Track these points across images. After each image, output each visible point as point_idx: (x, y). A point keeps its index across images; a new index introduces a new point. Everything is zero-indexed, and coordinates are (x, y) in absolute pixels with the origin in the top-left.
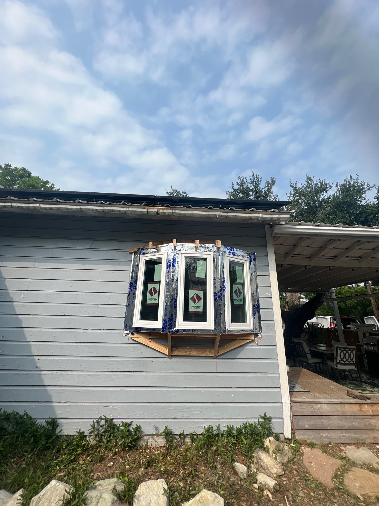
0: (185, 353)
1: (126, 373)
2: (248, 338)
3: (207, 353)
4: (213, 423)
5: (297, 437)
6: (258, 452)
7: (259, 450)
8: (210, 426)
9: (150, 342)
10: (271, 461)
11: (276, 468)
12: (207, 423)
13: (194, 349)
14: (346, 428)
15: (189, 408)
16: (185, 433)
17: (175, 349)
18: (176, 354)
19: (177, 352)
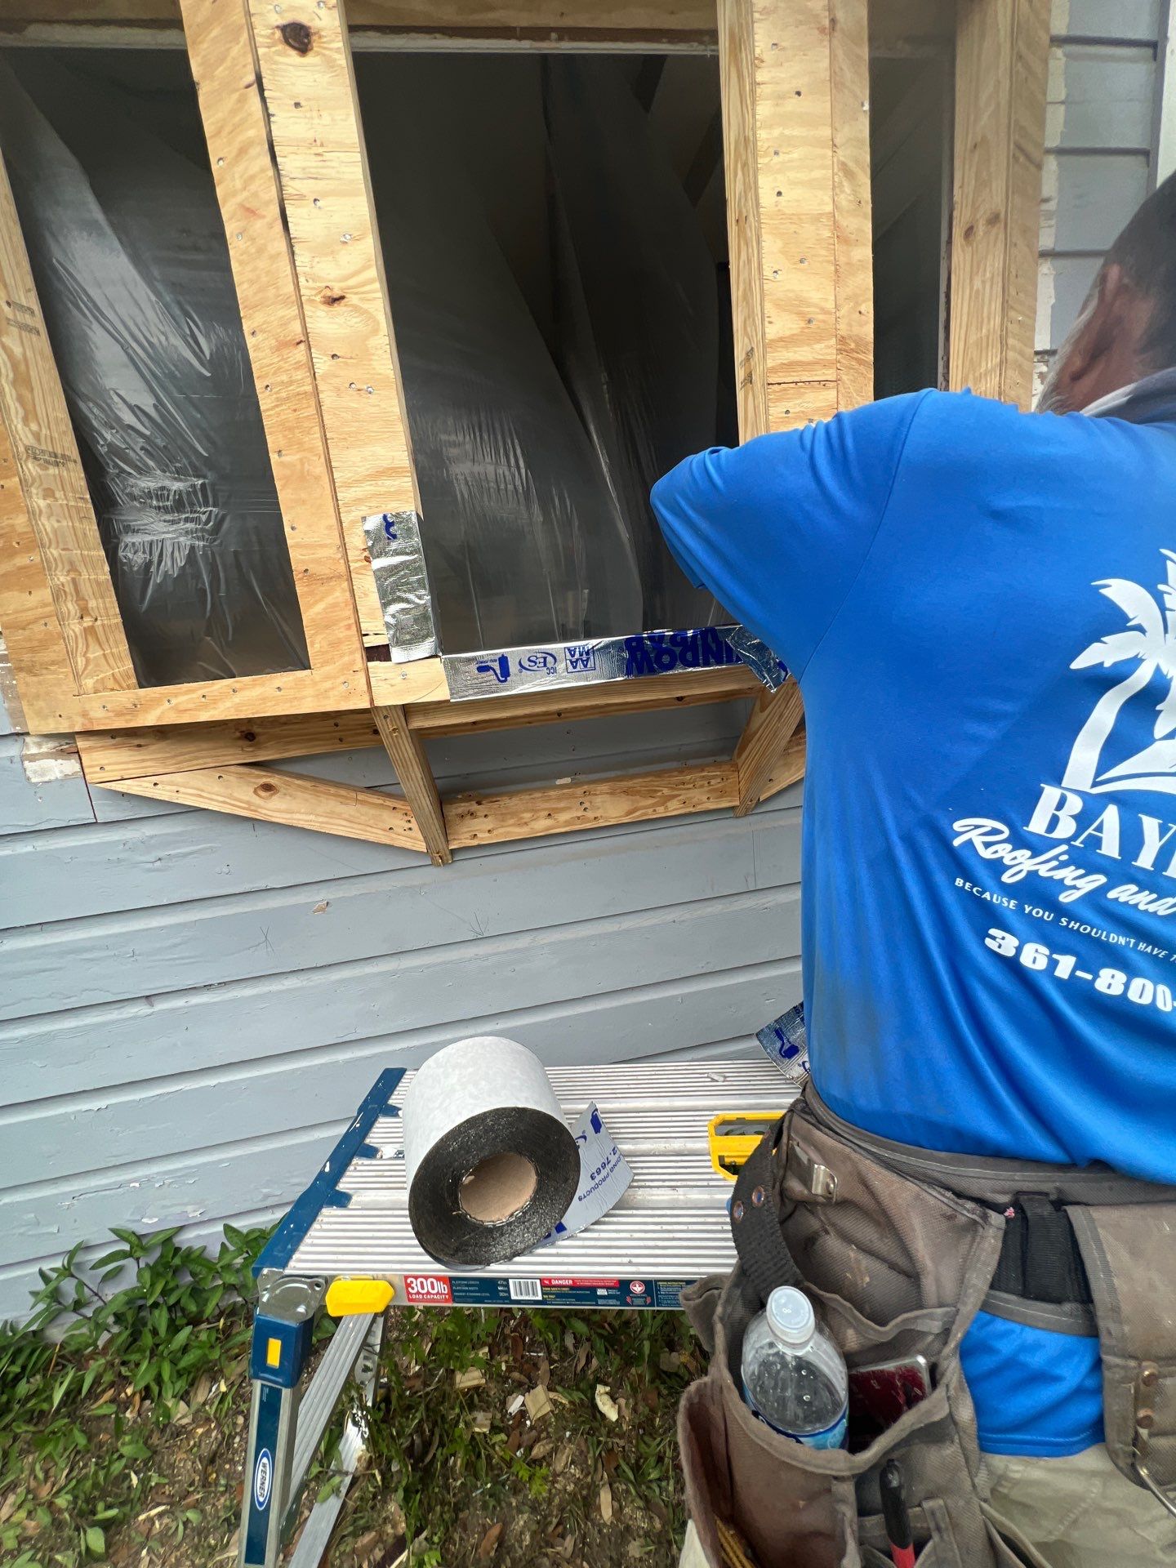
0: (549, 822)
1: (161, 1006)
9: (268, 788)
13: (604, 787)
17: (462, 808)
18: (484, 838)
19: (488, 823)
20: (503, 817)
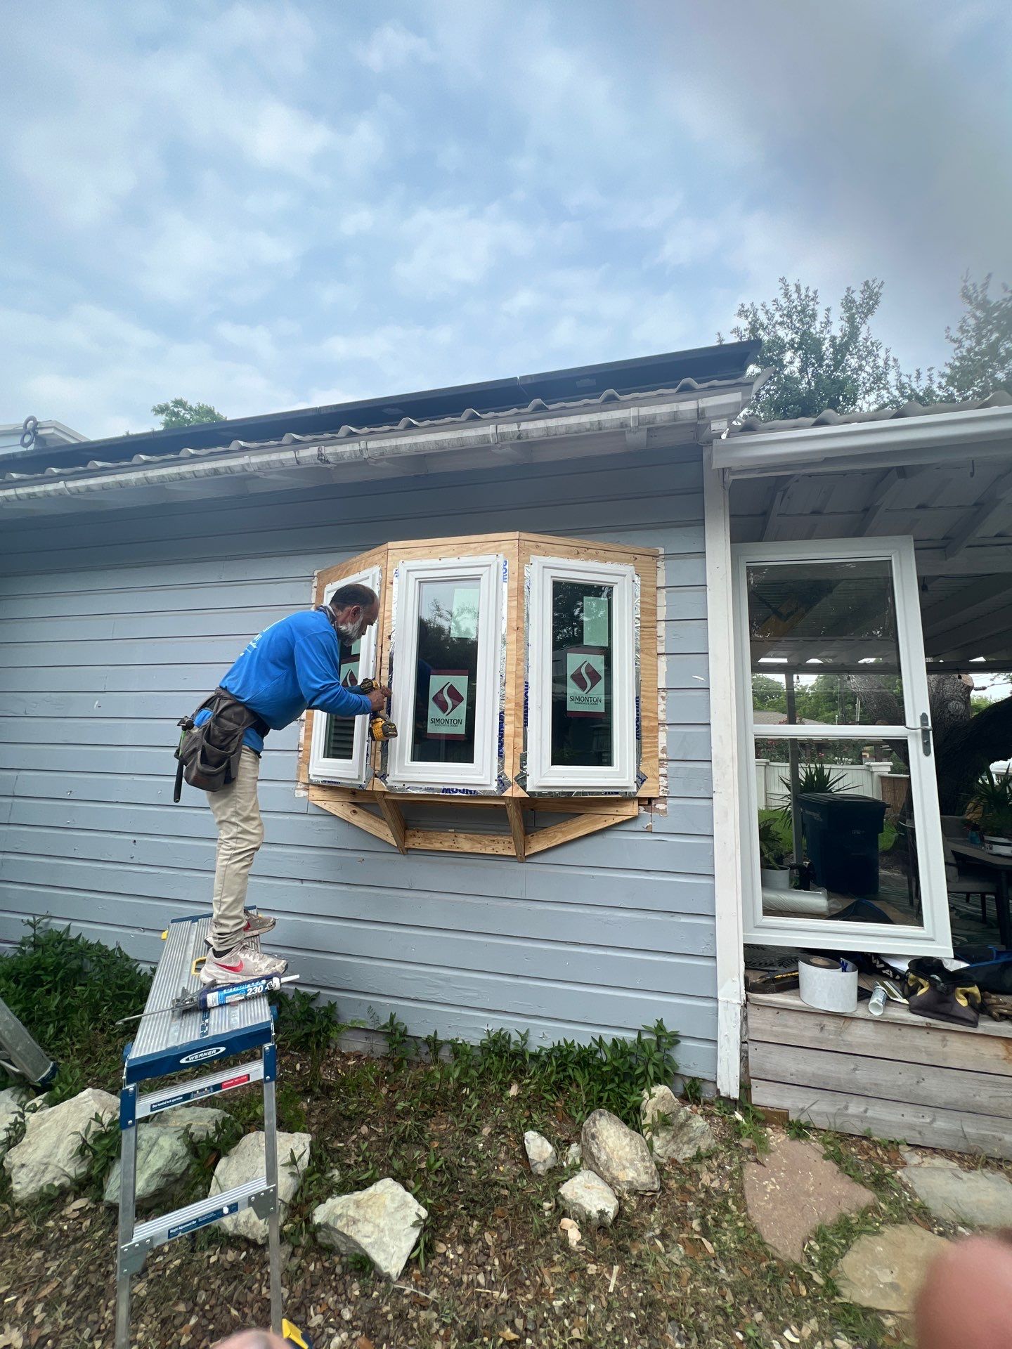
0: (440, 845)
1: (306, 884)
2: (619, 809)
3: (497, 845)
4: (513, 1026)
5: (755, 1099)
6: (598, 1118)
7: (601, 1115)
8: (501, 1030)
9: (354, 812)
10: (627, 1149)
11: (636, 1170)
12: (495, 1024)
13: (462, 835)
14: (940, 1102)
15: (447, 980)
16: (441, 1037)
17: (411, 832)
18: (417, 846)
19: (419, 840)
20: (426, 839)
